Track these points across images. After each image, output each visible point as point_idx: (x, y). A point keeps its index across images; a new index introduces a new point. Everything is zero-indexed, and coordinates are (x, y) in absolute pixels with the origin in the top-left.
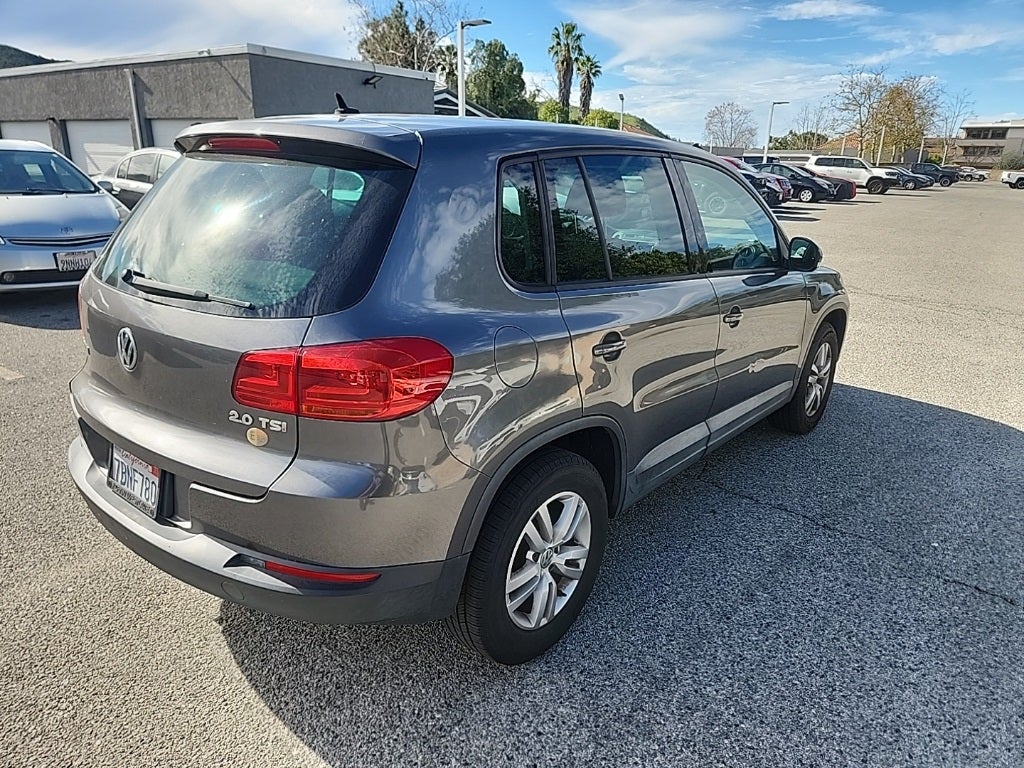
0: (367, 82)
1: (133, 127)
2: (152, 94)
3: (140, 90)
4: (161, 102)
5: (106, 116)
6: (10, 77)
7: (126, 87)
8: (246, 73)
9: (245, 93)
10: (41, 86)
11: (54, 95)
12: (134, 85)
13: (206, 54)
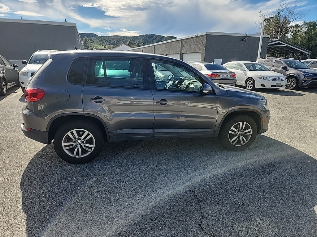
0: (243, 40)
1: (179, 55)
2: (184, 47)
3: (182, 46)
4: (185, 49)
5: (175, 53)
6: (159, 44)
7: (179, 46)
8: (205, 40)
9: (204, 45)
10: (164, 46)
11: (166, 48)
12: (181, 45)
13: (197, 36)
